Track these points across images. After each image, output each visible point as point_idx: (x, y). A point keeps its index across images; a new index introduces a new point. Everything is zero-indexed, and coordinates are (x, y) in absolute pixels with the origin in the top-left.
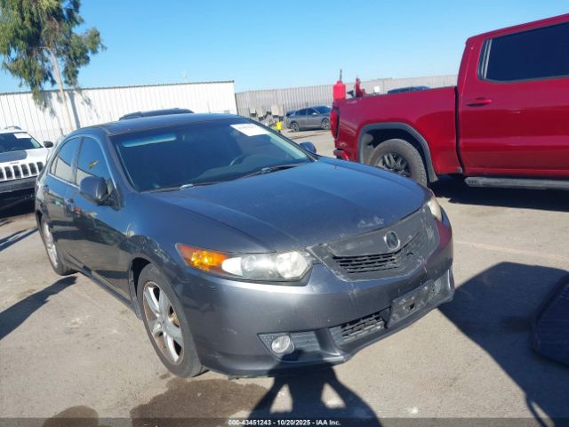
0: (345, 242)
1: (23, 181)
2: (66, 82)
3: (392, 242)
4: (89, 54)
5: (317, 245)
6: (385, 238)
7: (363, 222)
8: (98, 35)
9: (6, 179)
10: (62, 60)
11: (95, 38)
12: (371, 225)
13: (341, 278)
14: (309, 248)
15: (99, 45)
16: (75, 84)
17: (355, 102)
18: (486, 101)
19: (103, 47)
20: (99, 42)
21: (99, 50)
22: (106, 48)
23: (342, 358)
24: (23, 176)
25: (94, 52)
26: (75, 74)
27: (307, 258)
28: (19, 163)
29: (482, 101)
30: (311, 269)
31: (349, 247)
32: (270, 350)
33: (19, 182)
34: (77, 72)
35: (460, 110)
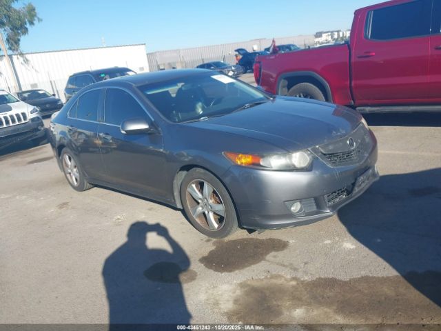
0: (328, 145)
1: (12, 128)
2: (10, 49)
3: (351, 144)
4: (28, 26)
5: (313, 147)
6: (348, 142)
7: (334, 132)
8: (34, 9)
9: (5, 126)
10: (5, 30)
11: (31, 12)
12: (339, 134)
13: (329, 166)
14: (309, 149)
15: (36, 18)
16: (17, 50)
17: (272, 57)
18: (371, 54)
19: (39, 19)
20: (35, 15)
21: (36, 22)
22: (42, 20)
23: (331, 213)
24: (11, 124)
25: (32, 23)
26: (17, 42)
27: (308, 155)
28: (8, 114)
29: (368, 54)
30: (313, 162)
31: (331, 147)
32: (290, 210)
33: (10, 129)
34: (19, 40)
35: (353, 60)
